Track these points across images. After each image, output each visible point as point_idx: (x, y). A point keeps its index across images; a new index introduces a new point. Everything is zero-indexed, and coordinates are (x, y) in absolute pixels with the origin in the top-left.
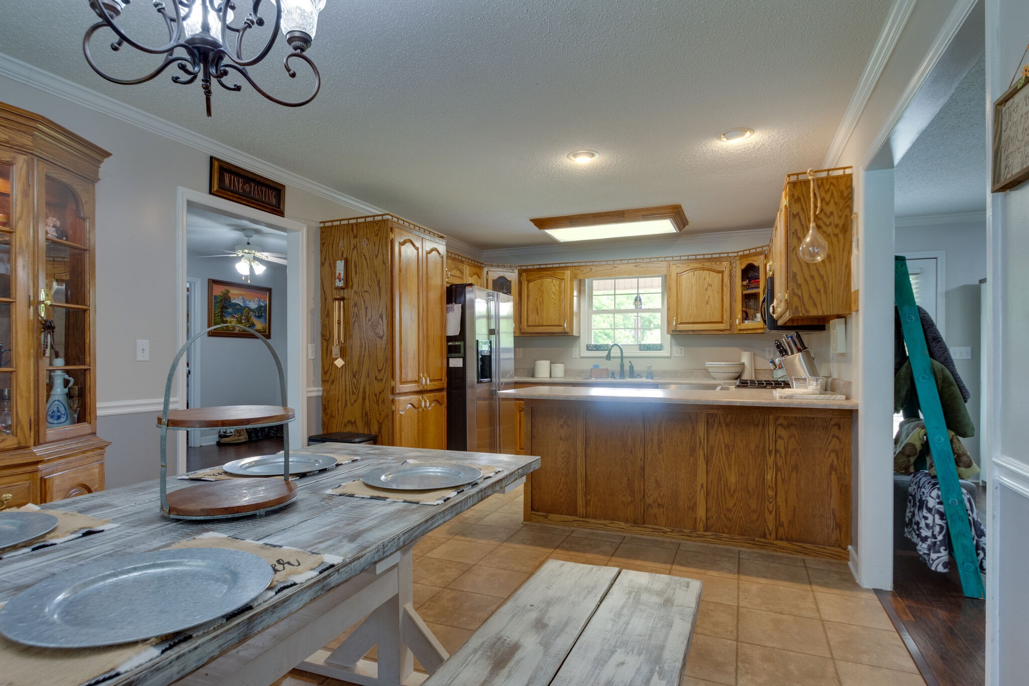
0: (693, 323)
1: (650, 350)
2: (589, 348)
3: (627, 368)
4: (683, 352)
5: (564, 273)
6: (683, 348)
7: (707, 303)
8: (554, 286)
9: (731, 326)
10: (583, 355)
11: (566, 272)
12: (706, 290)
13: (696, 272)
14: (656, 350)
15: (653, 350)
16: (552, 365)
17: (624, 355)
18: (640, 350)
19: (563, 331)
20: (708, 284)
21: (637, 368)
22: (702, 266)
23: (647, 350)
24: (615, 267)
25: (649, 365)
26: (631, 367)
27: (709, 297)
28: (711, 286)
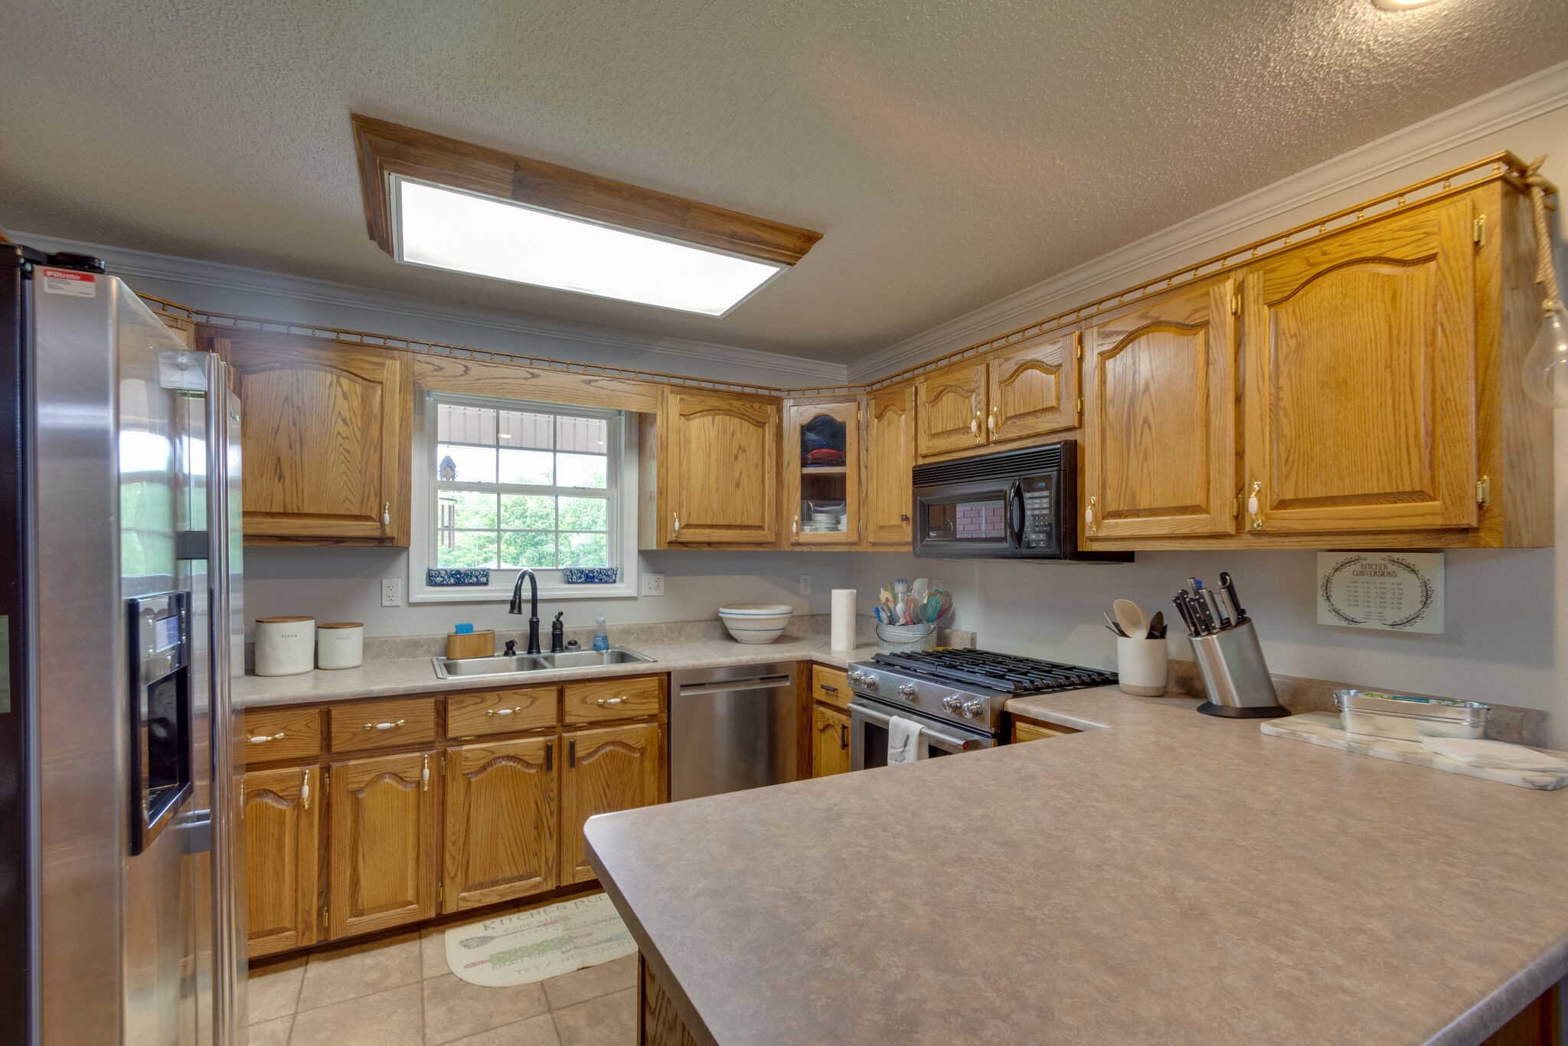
0: (711, 527)
1: (592, 582)
2: (433, 579)
3: (545, 628)
4: (662, 585)
5: (382, 365)
6: (662, 577)
7: (737, 485)
8: (345, 397)
9: (778, 535)
10: (416, 597)
11: (388, 362)
12: (736, 458)
13: (716, 417)
14: (606, 582)
15: (601, 581)
16: (321, 631)
17: (540, 595)
18: (569, 583)
19: (377, 533)
20: (740, 447)
21: (569, 628)
22: (728, 407)
23: (586, 582)
24: (534, 376)
25: (601, 619)
26: (557, 626)
27: (741, 474)
28: (744, 451)
